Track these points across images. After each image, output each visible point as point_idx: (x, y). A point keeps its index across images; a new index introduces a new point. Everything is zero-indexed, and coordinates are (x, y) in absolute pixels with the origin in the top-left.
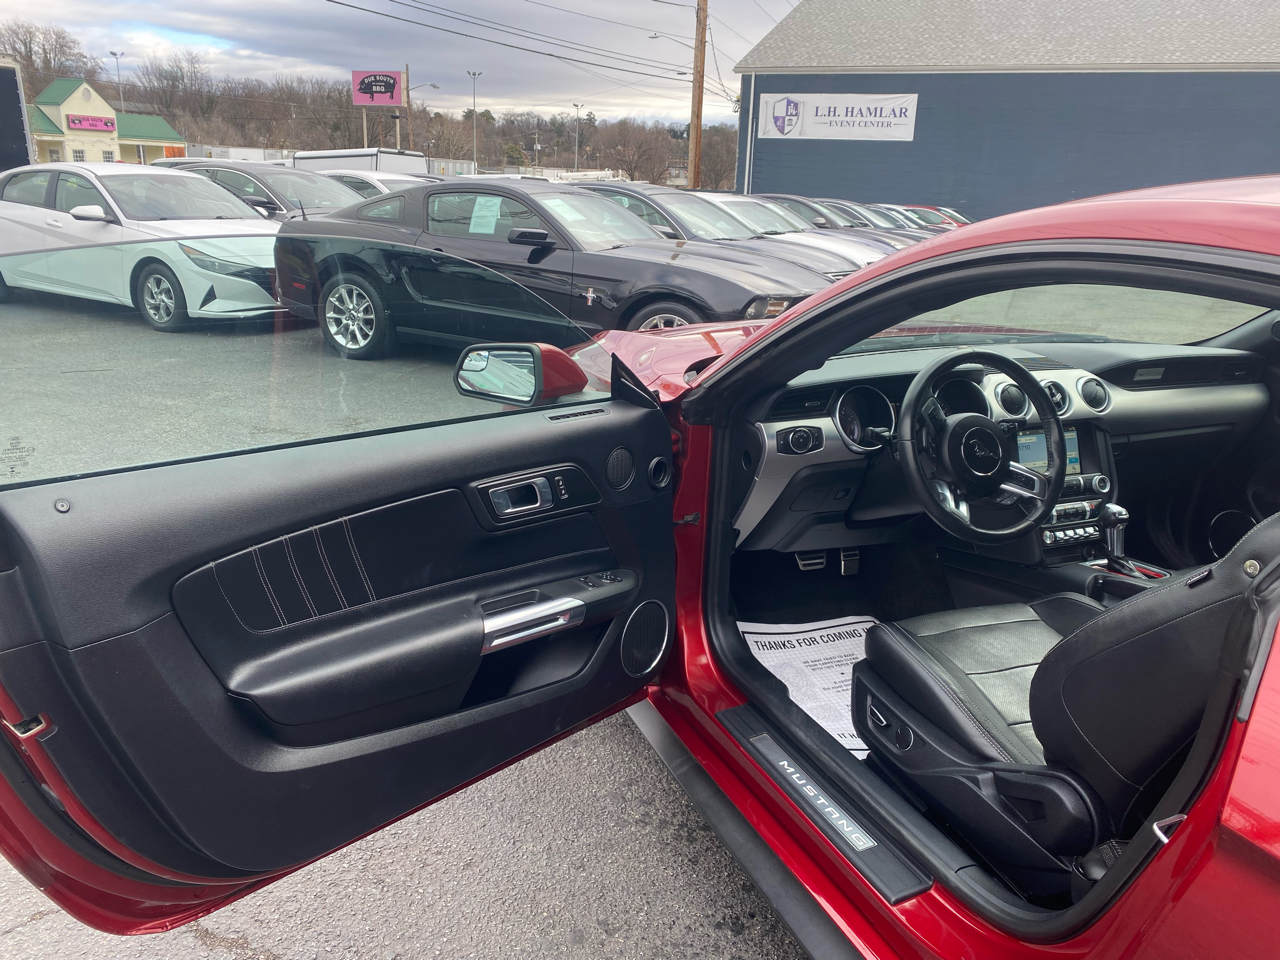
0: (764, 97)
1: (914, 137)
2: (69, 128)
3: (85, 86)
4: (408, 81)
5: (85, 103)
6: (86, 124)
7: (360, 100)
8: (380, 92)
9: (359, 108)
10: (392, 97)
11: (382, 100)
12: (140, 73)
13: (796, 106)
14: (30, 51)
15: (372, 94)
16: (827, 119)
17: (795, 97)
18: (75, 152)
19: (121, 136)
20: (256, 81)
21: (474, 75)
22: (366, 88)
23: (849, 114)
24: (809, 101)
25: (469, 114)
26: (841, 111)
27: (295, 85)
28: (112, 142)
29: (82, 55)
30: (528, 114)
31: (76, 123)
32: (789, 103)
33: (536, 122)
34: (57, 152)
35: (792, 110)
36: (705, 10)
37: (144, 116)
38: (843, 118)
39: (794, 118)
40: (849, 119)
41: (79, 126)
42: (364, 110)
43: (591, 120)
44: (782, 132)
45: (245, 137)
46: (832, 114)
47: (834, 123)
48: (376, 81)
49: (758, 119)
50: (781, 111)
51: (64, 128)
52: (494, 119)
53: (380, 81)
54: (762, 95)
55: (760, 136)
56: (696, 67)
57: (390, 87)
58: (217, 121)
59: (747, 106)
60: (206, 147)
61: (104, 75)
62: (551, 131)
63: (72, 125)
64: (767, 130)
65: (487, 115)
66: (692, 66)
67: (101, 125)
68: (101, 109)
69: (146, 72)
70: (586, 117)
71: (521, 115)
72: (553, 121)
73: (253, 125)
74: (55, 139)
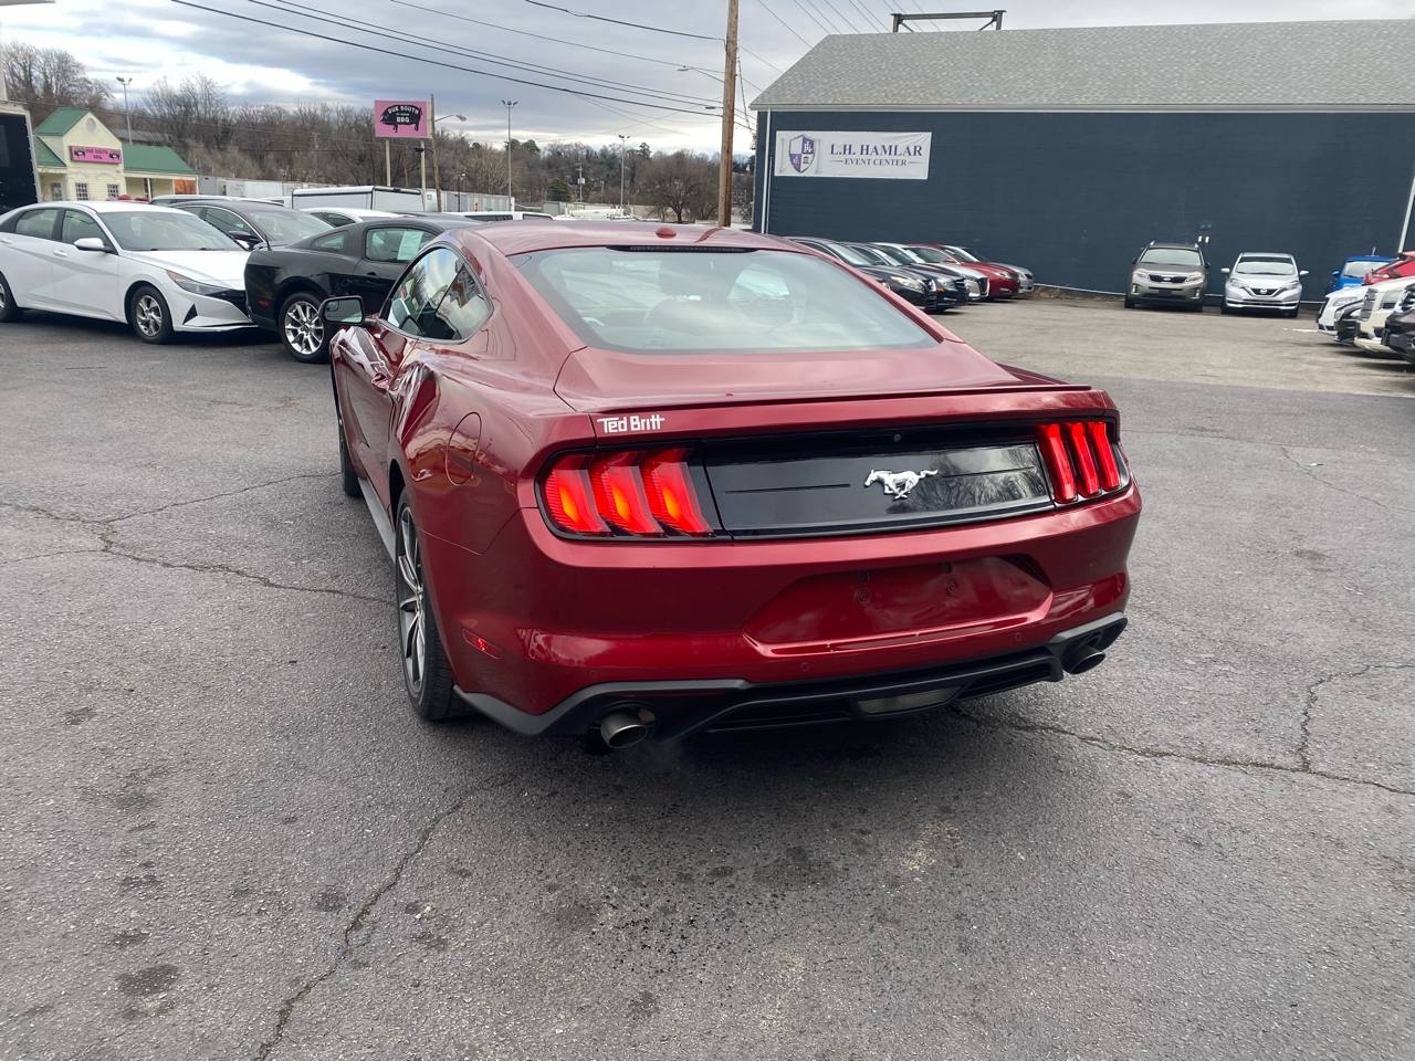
0: (780, 134)
1: (929, 175)
2: (72, 159)
3: (90, 115)
4: (433, 112)
5: (89, 133)
6: (89, 156)
7: (382, 131)
8: (405, 123)
9: (382, 140)
10: (417, 129)
11: (406, 132)
12: (151, 102)
13: (812, 143)
14: (29, 75)
15: (396, 125)
16: (843, 157)
17: (810, 134)
18: (78, 185)
19: (127, 169)
20: (277, 108)
21: (509, 104)
22: (390, 118)
23: (865, 152)
24: (825, 139)
25: (513, 144)
26: (856, 149)
27: (319, 112)
28: (117, 175)
29: (85, 80)
30: (576, 145)
31: (78, 154)
32: (805, 140)
33: (585, 154)
34: (58, 185)
35: (808, 148)
36: (734, 43)
37: (153, 148)
38: (858, 156)
39: (810, 156)
40: (864, 157)
41: (82, 158)
42: (387, 142)
43: (645, 150)
44: (799, 171)
45: (262, 168)
46: (847, 152)
47: (849, 161)
48: (400, 111)
49: (774, 156)
50: (797, 149)
51: (67, 160)
52: (539, 150)
53: (404, 112)
54: (778, 133)
55: (776, 174)
56: (726, 101)
57: (415, 117)
58: (233, 152)
59: (765, 143)
60: (220, 180)
61: (109, 100)
62: (601, 163)
63: (75, 157)
64: (784, 168)
65: (531, 146)
66: (722, 100)
67: (106, 157)
68: (106, 140)
69: (157, 101)
70: (639, 149)
71: (568, 146)
72: (604, 153)
73: (271, 156)
74: (58, 172)
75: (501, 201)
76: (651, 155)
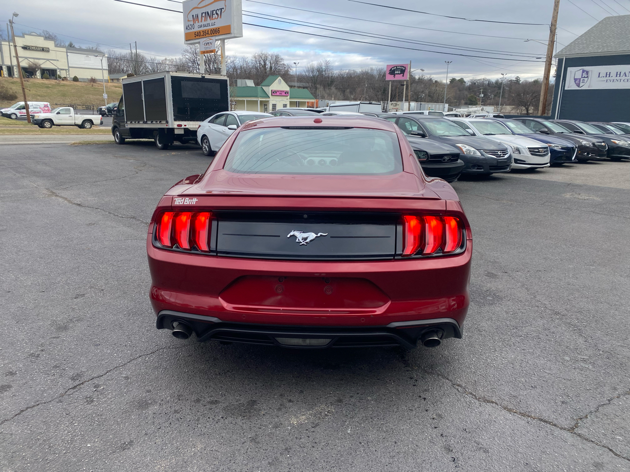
0: (569, 69)
2: (272, 95)
3: (280, 78)
4: (410, 68)
5: (279, 85)
6: (278, 94)
7: (389, 78)
8: (398, 74)
9: (389, 81)
10: (403, 76)
11: (399, 77)
12: (306, 71)
13: (587, 73)
14: (265, 64)
15: (394, 75)
16: (605, 79)
17: (586, 68)
18: (273, 105)
19: (290, 98)
20: (353, 70)
21: (448, 62)
22: (392, 72)
23: (618, 75)
24: (594, 70)
25: (453, 81)
26: (613, 74)
27: (369, 71)
28: (287, 100)
29: (284, 64)
30: (483, 79)
31: (274, 93)
32: (583, 71)
33: (487, 83)
34: (266, 105)
35: (585, 75)
36: (555, 26)
37: (300, 89)
38: (614, 78)
39: (586, 79)
40: (618, 78)
41: (275, 94)
42: (390, 82)
43: (518, 80)
44: (579, 86)
45: (344, 95)
46: (608, 76)
47: (609, 81)
48: (397, 69)
49: (565, 80)
50: (579, 76)
51: (270, 95)
52: (465, 82)
53: (399, 69)
54: (569, 68)
55: (566, 89)
56: (548, 54)
57: (403, 71)
58: (333, 89)
59: (561, 75)
60: (327, 101)
61: (291, 71)
62: (495, 87)
63: (273, 94)
64: (570, 85)
65: (462, 81)
66: (546, 54)
67: (284, 94)
68: (284, 87)
69: (308, 71)
70: (515, 79)
71: (480, 80)
72: (497, 82)
73: (348, 90)
74: (267, 100)
75: (441, 106)
76: (521, 82)
